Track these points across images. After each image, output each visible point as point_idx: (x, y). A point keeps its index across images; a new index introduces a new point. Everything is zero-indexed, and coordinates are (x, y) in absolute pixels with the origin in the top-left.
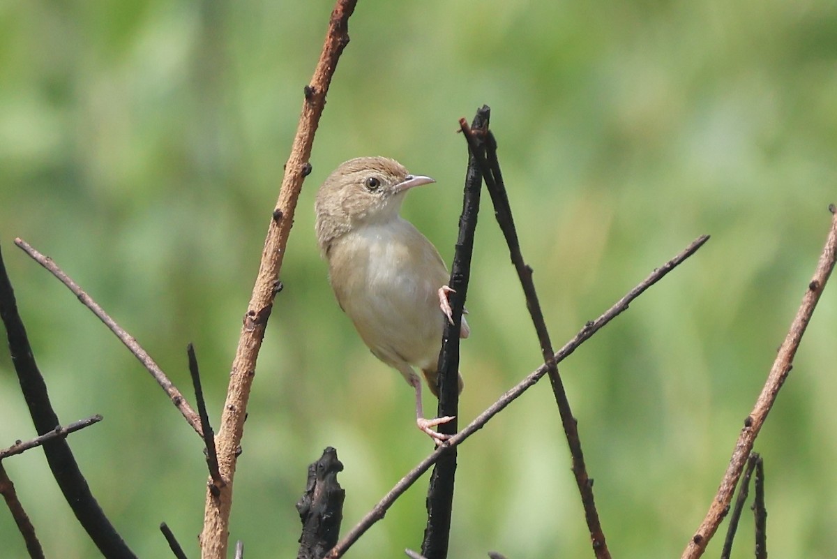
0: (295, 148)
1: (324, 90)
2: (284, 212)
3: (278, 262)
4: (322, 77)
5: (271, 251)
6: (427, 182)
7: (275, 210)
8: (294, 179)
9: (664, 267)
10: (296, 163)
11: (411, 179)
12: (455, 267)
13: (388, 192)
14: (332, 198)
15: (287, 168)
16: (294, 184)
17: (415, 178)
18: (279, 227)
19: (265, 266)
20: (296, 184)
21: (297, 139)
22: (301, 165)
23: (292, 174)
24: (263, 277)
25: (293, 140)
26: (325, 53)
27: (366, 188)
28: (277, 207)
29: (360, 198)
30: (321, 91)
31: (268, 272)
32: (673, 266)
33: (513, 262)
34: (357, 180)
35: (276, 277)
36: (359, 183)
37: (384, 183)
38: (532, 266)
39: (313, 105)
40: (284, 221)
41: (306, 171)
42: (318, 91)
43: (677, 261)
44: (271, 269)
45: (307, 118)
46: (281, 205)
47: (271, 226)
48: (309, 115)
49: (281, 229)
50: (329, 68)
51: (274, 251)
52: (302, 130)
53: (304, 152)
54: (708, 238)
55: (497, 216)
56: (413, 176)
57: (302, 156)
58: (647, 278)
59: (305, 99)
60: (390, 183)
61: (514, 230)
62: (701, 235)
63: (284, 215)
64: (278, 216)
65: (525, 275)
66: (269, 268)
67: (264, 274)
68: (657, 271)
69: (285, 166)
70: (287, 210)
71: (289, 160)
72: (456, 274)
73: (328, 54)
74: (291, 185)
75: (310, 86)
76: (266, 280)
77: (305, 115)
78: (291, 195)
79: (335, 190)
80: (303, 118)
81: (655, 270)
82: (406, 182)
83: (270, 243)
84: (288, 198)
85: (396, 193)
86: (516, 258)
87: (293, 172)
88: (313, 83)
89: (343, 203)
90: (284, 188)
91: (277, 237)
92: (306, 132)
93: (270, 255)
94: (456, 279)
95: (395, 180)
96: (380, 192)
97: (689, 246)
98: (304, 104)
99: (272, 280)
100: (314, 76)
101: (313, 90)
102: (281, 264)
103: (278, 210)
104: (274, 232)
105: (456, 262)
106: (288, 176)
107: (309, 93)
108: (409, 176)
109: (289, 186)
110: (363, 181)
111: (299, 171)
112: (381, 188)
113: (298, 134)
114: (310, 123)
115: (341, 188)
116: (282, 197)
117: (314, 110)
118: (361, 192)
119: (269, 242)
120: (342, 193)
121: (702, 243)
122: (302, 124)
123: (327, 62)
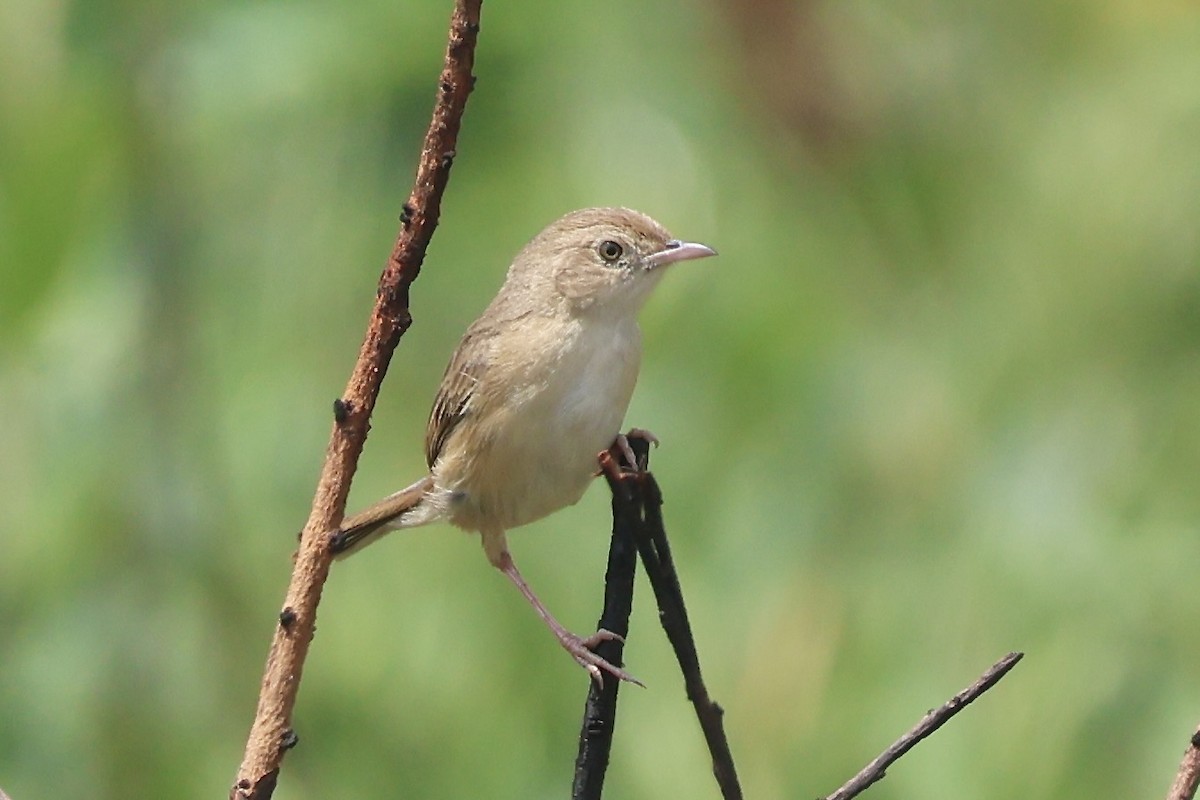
0: (318, 504)
1: (367, 407)
2: (299, 613)
3: (288, 698)
4: (364, 385)
5: (278, 678)
6: (704, 255)
7: (283, 611)
8: (316, 557)
9: (944, 707)
10: (319, 530)
11: (677, 246)
12: (591, 707)
13: (637, 266)
14: (540, 266)
15: (303, 538)
16: (315, 565)
17: (684, 246)
18: (291, 638)
19: (267, 704)
20: (318, 566)
21: (321, 489)
22: (328, 534)
23: (313, 549)
24: (263, 723)
25: (315, 492)
26: (371, 344)
27: (599, 258)
28: (286, 605)
29: (588, 273)
30: (363, 408)
31: (272, 714)
32: (960, 705)
33: (690, 698)
34: (584, 242)
35: (286, 724)
36: (588, 247)
37: (630, 252)
38: (722, 705)
39: (350, 433)
40: (300, 628)
41: (338, 542)
42: (357, 409)
43: (967, 696)
44: (277, 709)
45: (338, 455)
46: (293, 601)
47: (276, 636)
48: (342, 448)
49: (293, 642)
50: (376, 370)
51: (282, 680)
52: (329, 475)
53: (332, 511)
54: (1020, 656)
55: (662, 618)
56: (680, 243)
57: (329, 518)
58: (917, 726)
59: (335, 422)
60: (639, 251)
61: (691, 642)
62: (1008, 654)
63: (299, 617)
64: (288, 620)
65: (710, 718)
66: (274, 708)
67: (266, 717)
68: (933, 715)
69: (301, 535)
70: (302, 611)
71: (308, 525)
72: (591, 719)
73: (375, 344)
74: (312, 567)
75: (343, 400)
76: (268, 728)
77: (336, 448)
78: (309, 584)
79: (546, 254)
80: (331, 455)
81: (929, 713)
82: (667, 252)
83: (276, 666)
84: (305, 589)
85: (648, 269)
86: (696, 691)
87: (312, 545)
88: (348, 394)
89: (557, 277)
90: (298, 572)
91: (286, 655)
92: (337, 479)
93: (275, 685)
94: (591, 727)
95: (647, 247)
96: (621, 265)
97: (988, 673)
98: (334, 431)
99: (278, 728)
100: (351, 383)
101: (349, 406)
102: (293, 701)
103: (288, 610)
104: (280, 648)
105: (593, 699)
106: (306, 550)
107: (342, 412)
108: (673, 242)
109: (307, 568)
110: (594, 245)
111: (325, 543)
112: (624, 259)
113: (322, 481)
114: (343, 462)
115: (557, 252)
116: (295, 587)
117: (350, 441)
118: (589, 262)
119: (275, 663)
120: (557, 261)
121: (1009, 666)
122: (329, 465)
123: (372, 359)
